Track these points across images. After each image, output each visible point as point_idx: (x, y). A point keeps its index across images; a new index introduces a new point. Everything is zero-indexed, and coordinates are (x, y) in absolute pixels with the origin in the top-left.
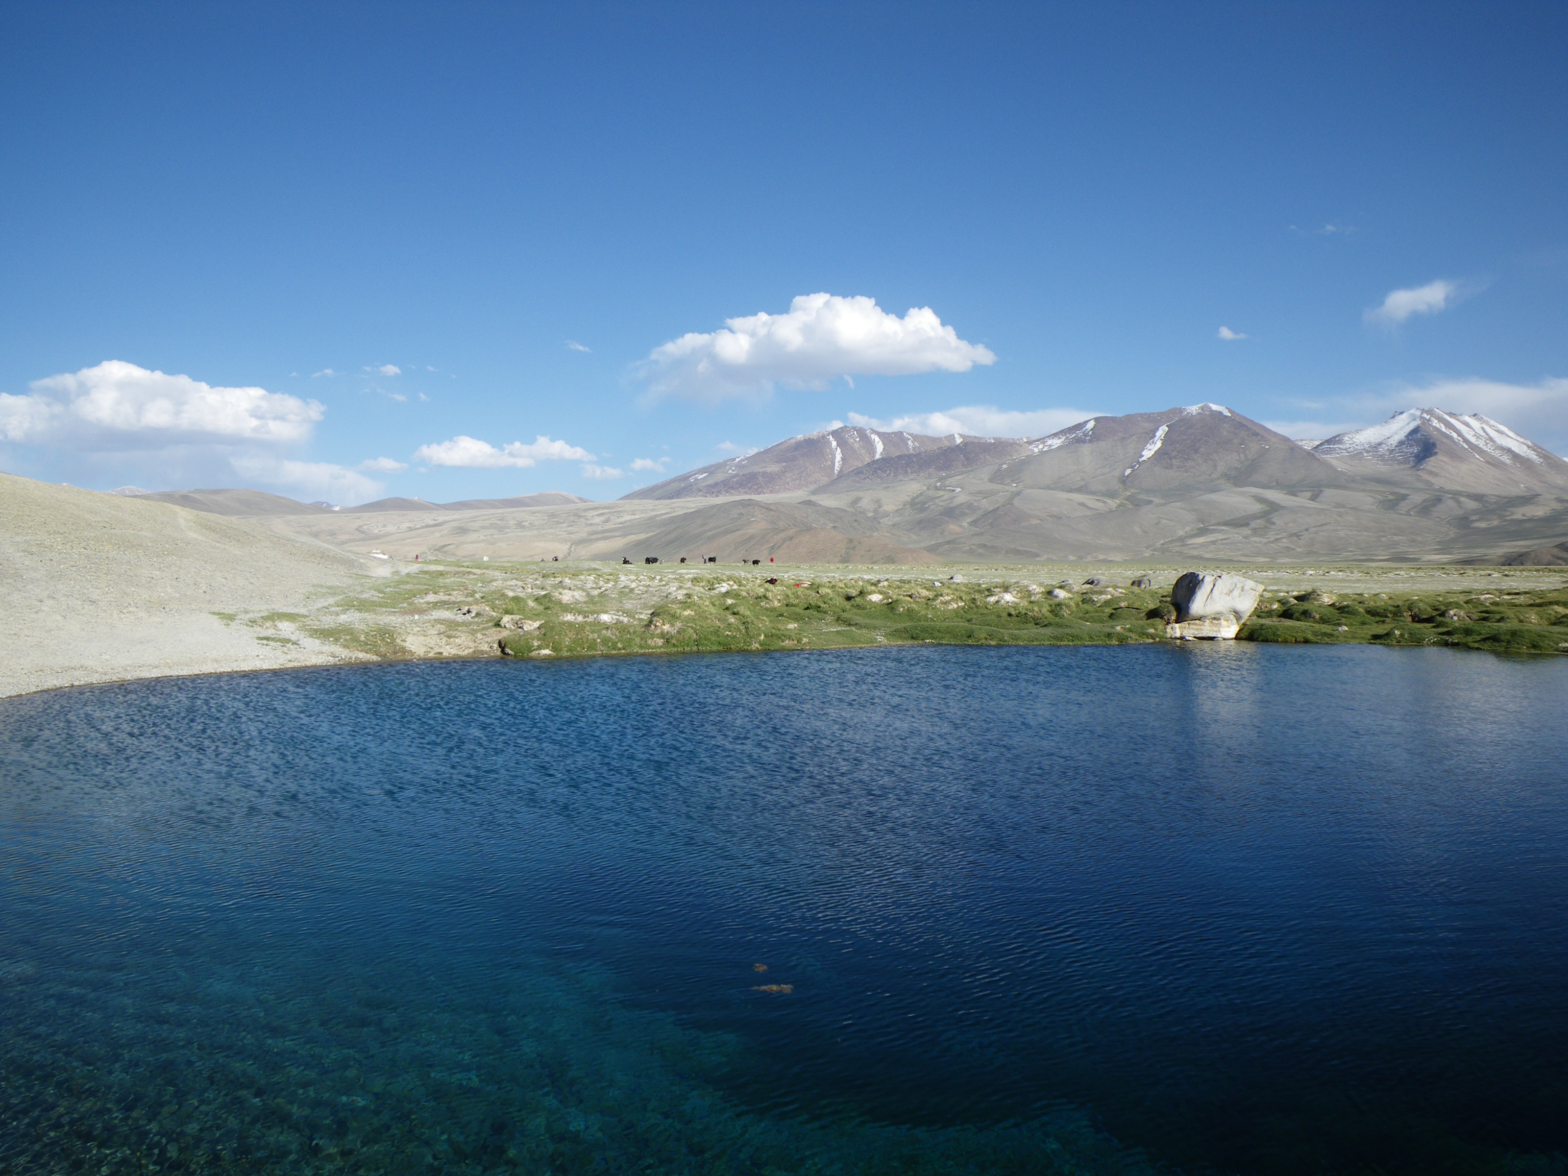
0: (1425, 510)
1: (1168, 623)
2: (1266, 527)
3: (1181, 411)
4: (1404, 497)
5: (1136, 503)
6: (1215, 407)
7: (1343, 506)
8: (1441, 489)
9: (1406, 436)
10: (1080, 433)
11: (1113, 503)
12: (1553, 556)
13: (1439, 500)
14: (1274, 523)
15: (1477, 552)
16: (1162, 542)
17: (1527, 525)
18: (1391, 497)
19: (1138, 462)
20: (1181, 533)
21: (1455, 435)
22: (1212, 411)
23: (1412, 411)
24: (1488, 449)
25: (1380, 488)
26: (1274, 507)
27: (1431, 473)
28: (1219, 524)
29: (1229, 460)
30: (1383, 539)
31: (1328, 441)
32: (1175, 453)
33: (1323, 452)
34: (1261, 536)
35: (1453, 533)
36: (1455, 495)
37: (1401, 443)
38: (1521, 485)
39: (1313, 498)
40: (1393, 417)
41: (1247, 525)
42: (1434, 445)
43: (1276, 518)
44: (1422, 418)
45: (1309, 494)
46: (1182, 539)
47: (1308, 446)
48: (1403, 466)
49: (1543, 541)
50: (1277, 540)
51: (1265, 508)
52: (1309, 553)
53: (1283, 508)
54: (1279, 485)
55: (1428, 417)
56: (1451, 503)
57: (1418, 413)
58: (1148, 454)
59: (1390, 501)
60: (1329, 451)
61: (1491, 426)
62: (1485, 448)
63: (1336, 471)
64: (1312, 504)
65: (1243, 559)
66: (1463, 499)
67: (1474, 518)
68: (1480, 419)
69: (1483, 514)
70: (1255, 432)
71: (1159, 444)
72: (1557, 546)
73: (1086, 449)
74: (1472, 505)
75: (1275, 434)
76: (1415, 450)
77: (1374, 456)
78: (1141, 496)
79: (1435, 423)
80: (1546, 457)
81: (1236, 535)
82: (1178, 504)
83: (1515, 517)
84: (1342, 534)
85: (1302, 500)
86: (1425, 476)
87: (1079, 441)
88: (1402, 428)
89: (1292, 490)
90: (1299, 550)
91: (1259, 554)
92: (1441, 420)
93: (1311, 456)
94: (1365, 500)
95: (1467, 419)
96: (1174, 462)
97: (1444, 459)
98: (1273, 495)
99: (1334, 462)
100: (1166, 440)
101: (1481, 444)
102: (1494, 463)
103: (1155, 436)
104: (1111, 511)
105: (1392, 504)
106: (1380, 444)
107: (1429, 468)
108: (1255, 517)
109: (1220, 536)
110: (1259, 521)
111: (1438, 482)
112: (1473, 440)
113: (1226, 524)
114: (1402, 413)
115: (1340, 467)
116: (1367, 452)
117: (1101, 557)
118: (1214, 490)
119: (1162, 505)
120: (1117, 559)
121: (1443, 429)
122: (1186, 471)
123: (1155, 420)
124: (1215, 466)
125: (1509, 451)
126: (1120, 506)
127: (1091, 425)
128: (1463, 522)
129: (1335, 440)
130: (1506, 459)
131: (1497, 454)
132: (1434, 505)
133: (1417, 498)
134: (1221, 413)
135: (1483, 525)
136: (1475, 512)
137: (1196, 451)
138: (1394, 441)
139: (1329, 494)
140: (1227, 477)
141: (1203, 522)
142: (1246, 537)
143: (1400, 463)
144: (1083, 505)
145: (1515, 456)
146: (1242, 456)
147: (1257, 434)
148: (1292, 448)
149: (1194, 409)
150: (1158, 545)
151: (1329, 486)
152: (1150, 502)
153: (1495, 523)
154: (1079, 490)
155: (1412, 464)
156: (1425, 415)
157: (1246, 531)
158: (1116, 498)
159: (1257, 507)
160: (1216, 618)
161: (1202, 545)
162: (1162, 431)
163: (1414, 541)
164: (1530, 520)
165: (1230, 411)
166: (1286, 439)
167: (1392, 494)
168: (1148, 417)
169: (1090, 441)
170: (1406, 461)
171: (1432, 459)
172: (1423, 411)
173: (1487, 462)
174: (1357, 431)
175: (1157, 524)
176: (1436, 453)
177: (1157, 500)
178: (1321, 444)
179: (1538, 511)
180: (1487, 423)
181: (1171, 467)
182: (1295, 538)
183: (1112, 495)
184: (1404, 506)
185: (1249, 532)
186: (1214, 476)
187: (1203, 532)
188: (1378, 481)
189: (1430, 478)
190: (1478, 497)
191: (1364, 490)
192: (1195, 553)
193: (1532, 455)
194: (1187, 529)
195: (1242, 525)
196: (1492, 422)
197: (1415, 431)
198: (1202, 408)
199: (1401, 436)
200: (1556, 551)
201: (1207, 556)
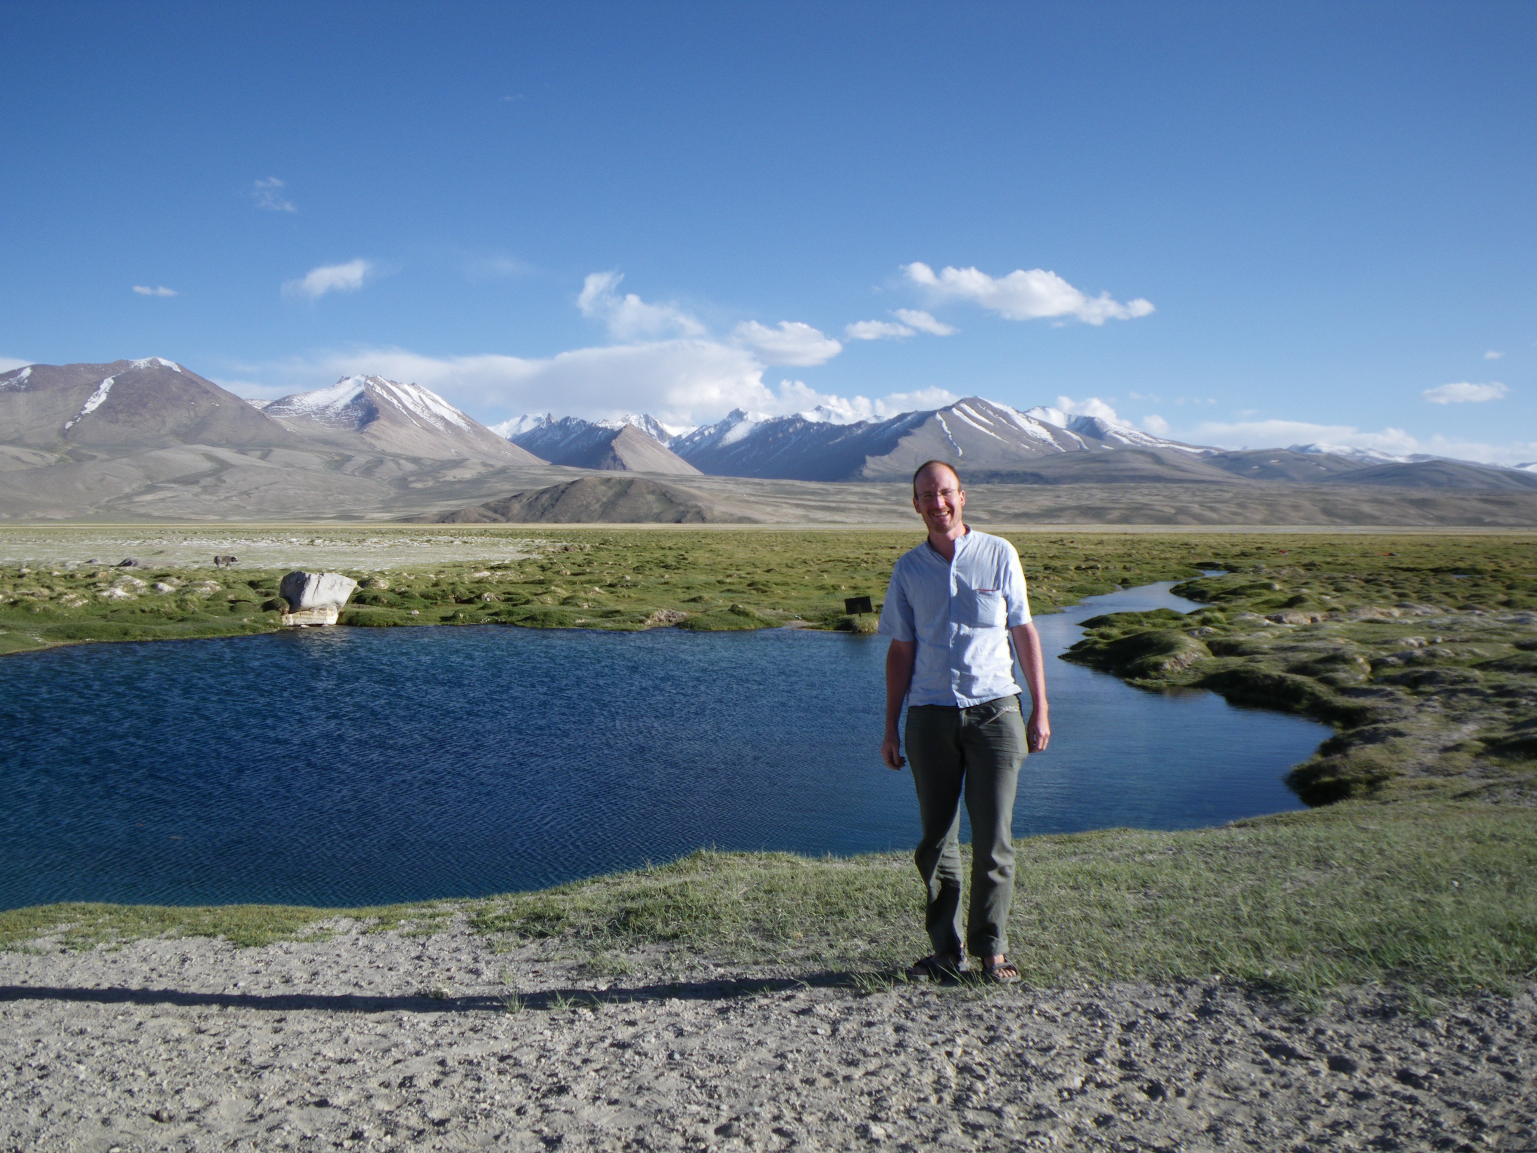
0: (368, 470)
1: (283, 614)
2: (216, 485)
3: (128, 364)
4: (349, 458)
5: (79, 458)
6: (164, 362)
7: (292, 466)
8: (383, 452)
9: (352, 401)
10: (14, 381)
11: (52, 458)
12: (480, 515)
13: (381, 462)
14: (224, 482)
15: (415, 511)
16: (107, 499)
17: (458, 486)
18: (337, 458)
19: (80, 415)
20: (127, 490)
21: (395, 402)
22: (161, 366)
23: (357, 377)
24: (425, 415)
25: (326, 449)
26: (224, 466)
27: (374, 436)
28: (168, 481)
29: (177, 417)
30: (330, 498)
31: (278, 402)
32: (121, 407)
33: (273, 413)
34: (211, 494)
35: (393, 492)
36: (396, 457)
37: (347, 407)
38: (452, 449)
39: (263, 457)
40: (340, 382)
41: (197, 482)
42: (377, 410)
43: (226, 476)
44: (366, 384)
45: (259, 453)
46: (128, 497)
47: (258, 406)
48: (348, 429)
49: (471, 501)
50: (227, 498)
51: (215, 465)
52: (260, 511)
53: (233, 466)
54: (228, 443)
55: (371, 383)
56: (391, 465)
57: (363, 379)
58: (92, 405)
59: (336, 461)
60: (279, 412)
61: (427, 395)
62: (421, 415)
63: (285, 431)
64: (262, 463)
65: (193, 517)
66: (402, 461)
67: (412, 479)
68: (418, 389)
69: (421, 475)
70: (207, 390)
71: (103, 398)
72: (483, 506)
73: (21, 399)
74: (409, 467)
75: (226, 392)
76: (360, 414)
77: (321, 418)
78: (84, 451)
79: (378, 389)
80: (472, 425)
81: (187, 493)
82: (125, 460)
83: (447, 479)
84: (291, 492)
85: (252, 459)
86: (369, 439)
87: (12, 389)
88: (348, 393)
89: (242, 448)
90: (249, 508)
91: (208, 512)
92: (383, 387)
93: (261, 415)
94: (313, 460)
95: (407, 387)
96: (120, 416)
97: (385, 423)
98: (224, 453)
99: (284, 423)
100: (112, 393)
101: (418, 411)
102: (429, 429)
103: (99, 388)
104: (50, 466)
105: (338, 464)
106: (327, 407)
107: (371, 431)
108: (205, 475)
109: (169, 494)
110: (209, 479)
111: (380, 445)
112: (411, 407)
113: (176, 481)
114: (348, 378)
115: (290, 428)
116: (315, 414)
117: (39, 515)
118: (163, 447)
119: (108, 460)
120: (57, 517)
121: (385, 395)
122: (133, 426)
123: (100, 372)
124: (164, 422)
125: (443, 418)
126: (59, 460)
127: (27, 372)
128: (402, 482)
129: (284, 401)
130: (440, 426)
131: (432, 421)
132: (376, 466)
133: (361, 460)
134: (170, 369)
135: (419, 486)
136: (412, 474)
137: (144, 406)
138: (340, 405)
139: (279, 453)
140: (176, 433)
141: (150, 479)
142: (196, 495)
143: (345, 426)
144: (17, 459)
145: (448, 424)
146: (192, 413)
147: (207, 392)
148: (243, 408)
149: (142, 363)
150: (104, 501)
151: (278, 446)
152: (93, 458)
153: (430, 484)
154: (12, 443)
155: (356, 427)
156: (369, 382)
157: (196, 489)
158: (56, 452)
159: (206, 465)
160: (323, 609)
161: (150, 503)
162: (107, 384)
163: (358, 500)
164: (460, 482)
165: (180, 367)
166: (237, 399)
167: (338, 455)
168: (91, 368)
169: (26, 390)
170: (351, 424)
171: (375, 423)
172: (367, 378)
173: (423, 428)
174: (306, 394)
175: (101, 480)
176: (378, 418)
177: (101, 456)
178: (272, 405)
179: (467, 474)
180: (424, 393)
181: (116, 421)
182: (245, 497)
183: (51, 449)
184: (349, 467)
185: (199, 490)
186: (162, 432)
187: (151, 489)
188: (326, 442)
189: (373, 441)
190: (415, 460)
191: (312, 451)
192: (142, 511)
193: (462, 423)
194: (135, 486)
195: (192, 483)
196: (428, 392)
197: (360, 396)
198: (151, 362)
199: (347, 400)
200: (482, 511)
201: (156, 514)
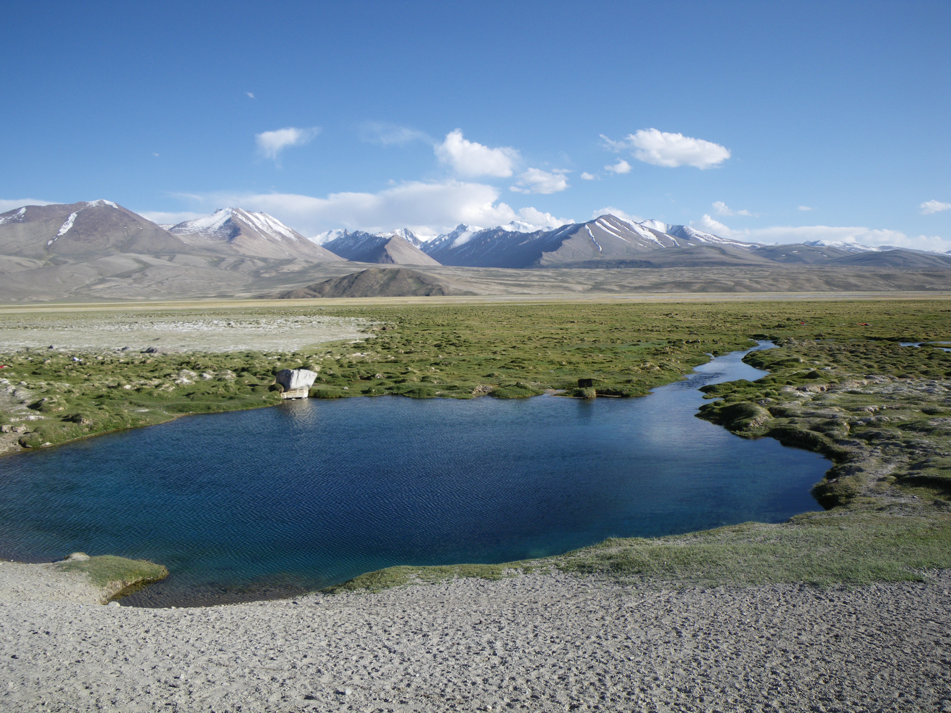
0: (235, 267)
1: (281, 392)
2: (142, 278)
3: (85, 204)
4: (223, 259)
5: (57, 263)
6: (107, 202)
7: (188, 265)
8: (244, 255)
9: (224, 224)
10: (15, 216)
11: (40, 263)
12: (306, 293)
13: (243, 261)
14: (147, 276)
15: (265, 291)
16: (75, 288)
17: (290, 275)
18: (216, 259)
19: (57, 236)
20: (88, 282)
21: (250, 224)
22: (105, 205)
23: (227, 209)
24: (269, 232)
25: (209, 254)
26: (146, 266)
27: (238, 245)
28: (112, 276)
29: (116, 236)
30: (212, 284)
31: (178, 226)
32: (82, 231)
33: (175, 232)
34: (139, 283)
35: (251, 280)
36: (252, 258)
37: (221, 228)
38: (286, 253)
39: (170, 260)
40: (216, 212)
41: (130, 276)
42: (239, 229)
43: (148, 272)
44: (232, 213)
45: (167, 257)
46: (88, 286)
47: (166, 228)
48: (222, 241)
49: (299, 284)
50: (149, 286)
51: (141, 266)
52: (170, 293)
53: (152, 266)
54: (149, 252)
55: (235, 213)
56: (249, 263)
57: (230, 210)
58: (64, 230)
59: (215, 261)
60: (179, 232)
61: (270, 219)
62: (267, 232)
63: (183, 244)
64: (170, 264)
65: (129, 298)
66: (255, 261)
67: (262, 271)
68: (264, 215)
69: (268, 269)
70: (136, 220)
71: (71, 225)
72: (307, 288)
73: (20, 227)
74: (260, 264)
75: (146, 220)
76: (229, 232)
77: (205, 235)
78: (59, 259)
79: (240, 216)
80: (299, 237)
81: (124, 283)
82: (85, 264)
83: (283, 271)
84: (188, 281)
85: (163, 261)
86: (235, 247)
87: (14, 221)
88: (221, 219)
89: (157, 255)
90: (163, 291)
91: (138, 295)
92: (243, 215)
93: (168, 234)
94: (201, 261)
95: (257, 214)
96: (81, 236)
97: (245, 237)
98: (146, 258)
99: (182, 239)
100: (77, 222)
101: (265, 229)
102: (273, 241)
103: (68, 220)
104: (39, 268)
105: (217, 263)
106: (209, 228)
107: (236, 242)
108: (135, 272)
109: (114, 284)
110: (137, 274)
111: (242, 251)
112: (260, 227)
113: (117, 276)
114: (221, 210)
115: (186, 241)
116: (201, 232)
117: (35, 298)
118: (108, 255)
119: (75, 264)
120: (45, 300)
121: (244, 220)
122: (90, 243)
123: (68, 210)
124: (108, 240)
125: (280, 233)
126: (45, 264)
127: (23, 211)
128: (256, 274)
129: (182, 225)
130: (278, 238)
131: (273, 235)
132: (240, 264)
133: (231, 260)
134: (111, 206)
135: (267, 275)
136: (262, 268)
137: (96, 230)
138: (217, 226)
139: (180, 257)
140: (116, 247)
141: (101, 274)
142: (130, 284)
143: (220, 239)
144: (19, 264)
145: (283, 237)
146: (126, 234)
147: (135, 220)
148: (156, 229)
149: (94, 203)
150: (73, 290)
151: (179, 253)
152: (66, 262)
153: (274, 274)
154: (16, 254)
155: (227, 240)
156: (234, 212)
157: (130, 280)
158: (42, 260)
159: (136, 266)
161: (102, 290)
162: (73, 217)
163: (229, 285)
164: (292, 272)
165: (117, 205)
166: (152, 224)
167: (216, 257)
168: (63, 207)
169: (23, 222)
170: (223, 238)
171: (239, 237)
172: (233, 209)
173: (268, 240)
174: (195, 220)
175: (72, 276)
176: (240, 234)
177: (71, 261)
178: (174, 227)
179: (296, 268)
180: (268, 217)
181: (79, 239)
182: (160, 284)
183: (40, 257)
184: (223, 265)
185: (132, 281)
186: (108, 246)
187: (102, 281)
188: (208, 250)
189: (237, 248)
190: (264, 260)
191: (200, 255)
192: (98, 295)
193: (292, 236)
194: (92, 279)
195: (127, 277)
196: (271, 217)
197: (229, 221)
198: (99, 203)
199: (221, 223)
200: (307, 290)
201: (106, 296)
